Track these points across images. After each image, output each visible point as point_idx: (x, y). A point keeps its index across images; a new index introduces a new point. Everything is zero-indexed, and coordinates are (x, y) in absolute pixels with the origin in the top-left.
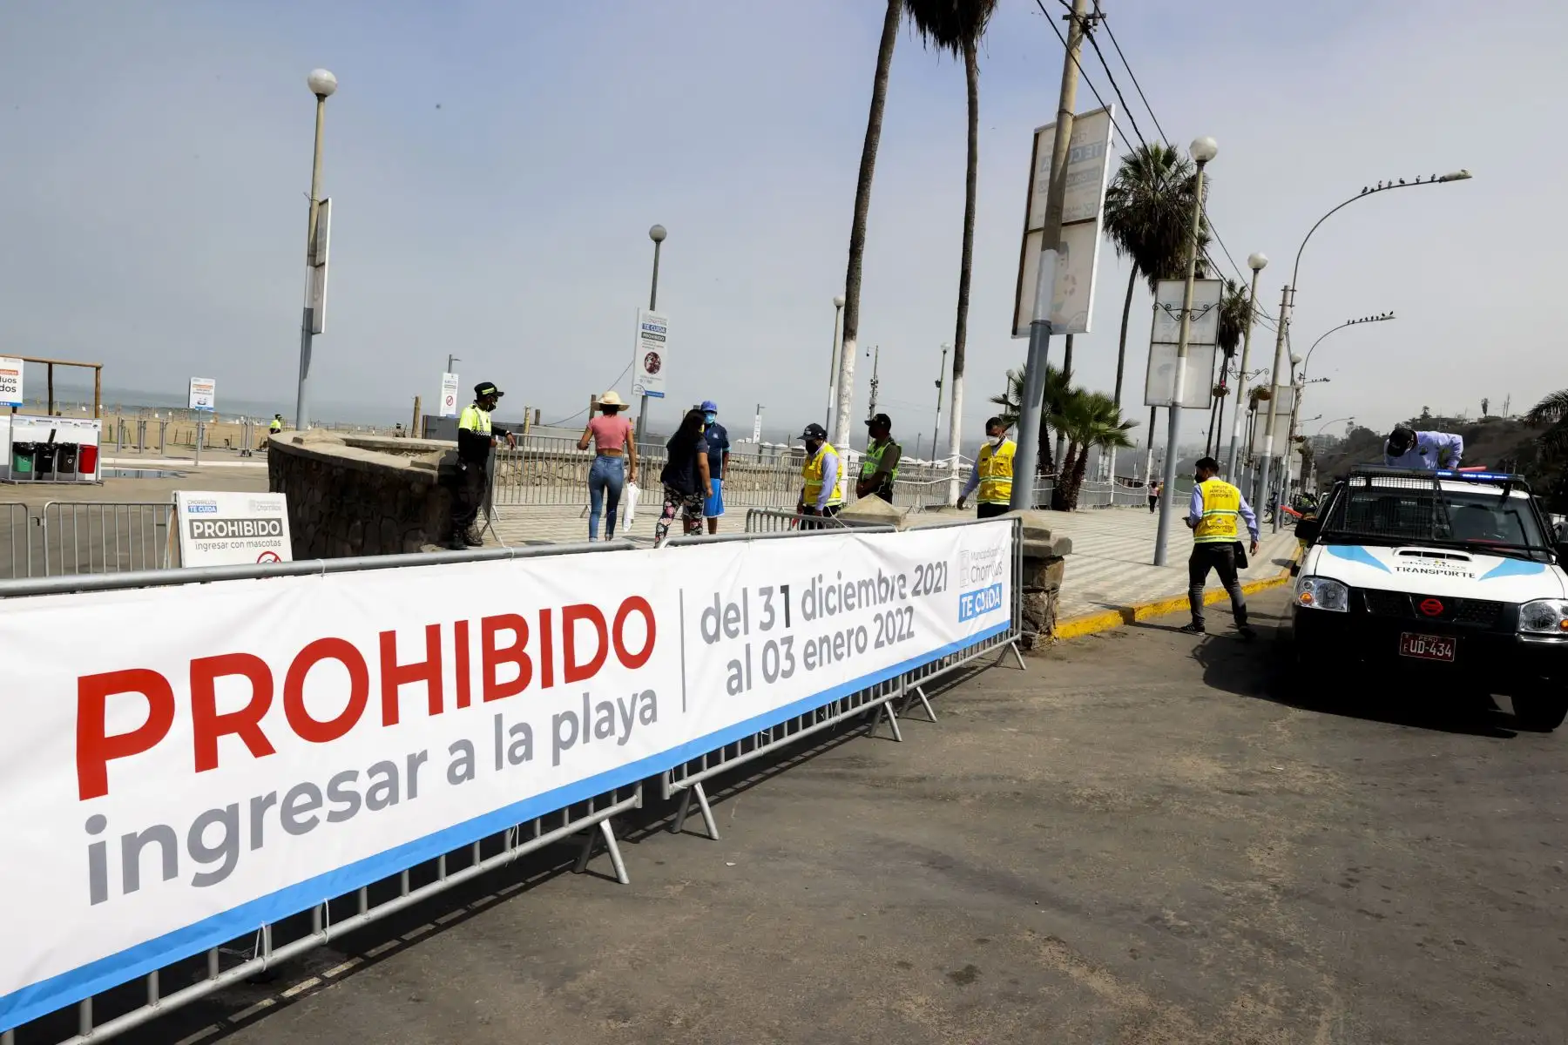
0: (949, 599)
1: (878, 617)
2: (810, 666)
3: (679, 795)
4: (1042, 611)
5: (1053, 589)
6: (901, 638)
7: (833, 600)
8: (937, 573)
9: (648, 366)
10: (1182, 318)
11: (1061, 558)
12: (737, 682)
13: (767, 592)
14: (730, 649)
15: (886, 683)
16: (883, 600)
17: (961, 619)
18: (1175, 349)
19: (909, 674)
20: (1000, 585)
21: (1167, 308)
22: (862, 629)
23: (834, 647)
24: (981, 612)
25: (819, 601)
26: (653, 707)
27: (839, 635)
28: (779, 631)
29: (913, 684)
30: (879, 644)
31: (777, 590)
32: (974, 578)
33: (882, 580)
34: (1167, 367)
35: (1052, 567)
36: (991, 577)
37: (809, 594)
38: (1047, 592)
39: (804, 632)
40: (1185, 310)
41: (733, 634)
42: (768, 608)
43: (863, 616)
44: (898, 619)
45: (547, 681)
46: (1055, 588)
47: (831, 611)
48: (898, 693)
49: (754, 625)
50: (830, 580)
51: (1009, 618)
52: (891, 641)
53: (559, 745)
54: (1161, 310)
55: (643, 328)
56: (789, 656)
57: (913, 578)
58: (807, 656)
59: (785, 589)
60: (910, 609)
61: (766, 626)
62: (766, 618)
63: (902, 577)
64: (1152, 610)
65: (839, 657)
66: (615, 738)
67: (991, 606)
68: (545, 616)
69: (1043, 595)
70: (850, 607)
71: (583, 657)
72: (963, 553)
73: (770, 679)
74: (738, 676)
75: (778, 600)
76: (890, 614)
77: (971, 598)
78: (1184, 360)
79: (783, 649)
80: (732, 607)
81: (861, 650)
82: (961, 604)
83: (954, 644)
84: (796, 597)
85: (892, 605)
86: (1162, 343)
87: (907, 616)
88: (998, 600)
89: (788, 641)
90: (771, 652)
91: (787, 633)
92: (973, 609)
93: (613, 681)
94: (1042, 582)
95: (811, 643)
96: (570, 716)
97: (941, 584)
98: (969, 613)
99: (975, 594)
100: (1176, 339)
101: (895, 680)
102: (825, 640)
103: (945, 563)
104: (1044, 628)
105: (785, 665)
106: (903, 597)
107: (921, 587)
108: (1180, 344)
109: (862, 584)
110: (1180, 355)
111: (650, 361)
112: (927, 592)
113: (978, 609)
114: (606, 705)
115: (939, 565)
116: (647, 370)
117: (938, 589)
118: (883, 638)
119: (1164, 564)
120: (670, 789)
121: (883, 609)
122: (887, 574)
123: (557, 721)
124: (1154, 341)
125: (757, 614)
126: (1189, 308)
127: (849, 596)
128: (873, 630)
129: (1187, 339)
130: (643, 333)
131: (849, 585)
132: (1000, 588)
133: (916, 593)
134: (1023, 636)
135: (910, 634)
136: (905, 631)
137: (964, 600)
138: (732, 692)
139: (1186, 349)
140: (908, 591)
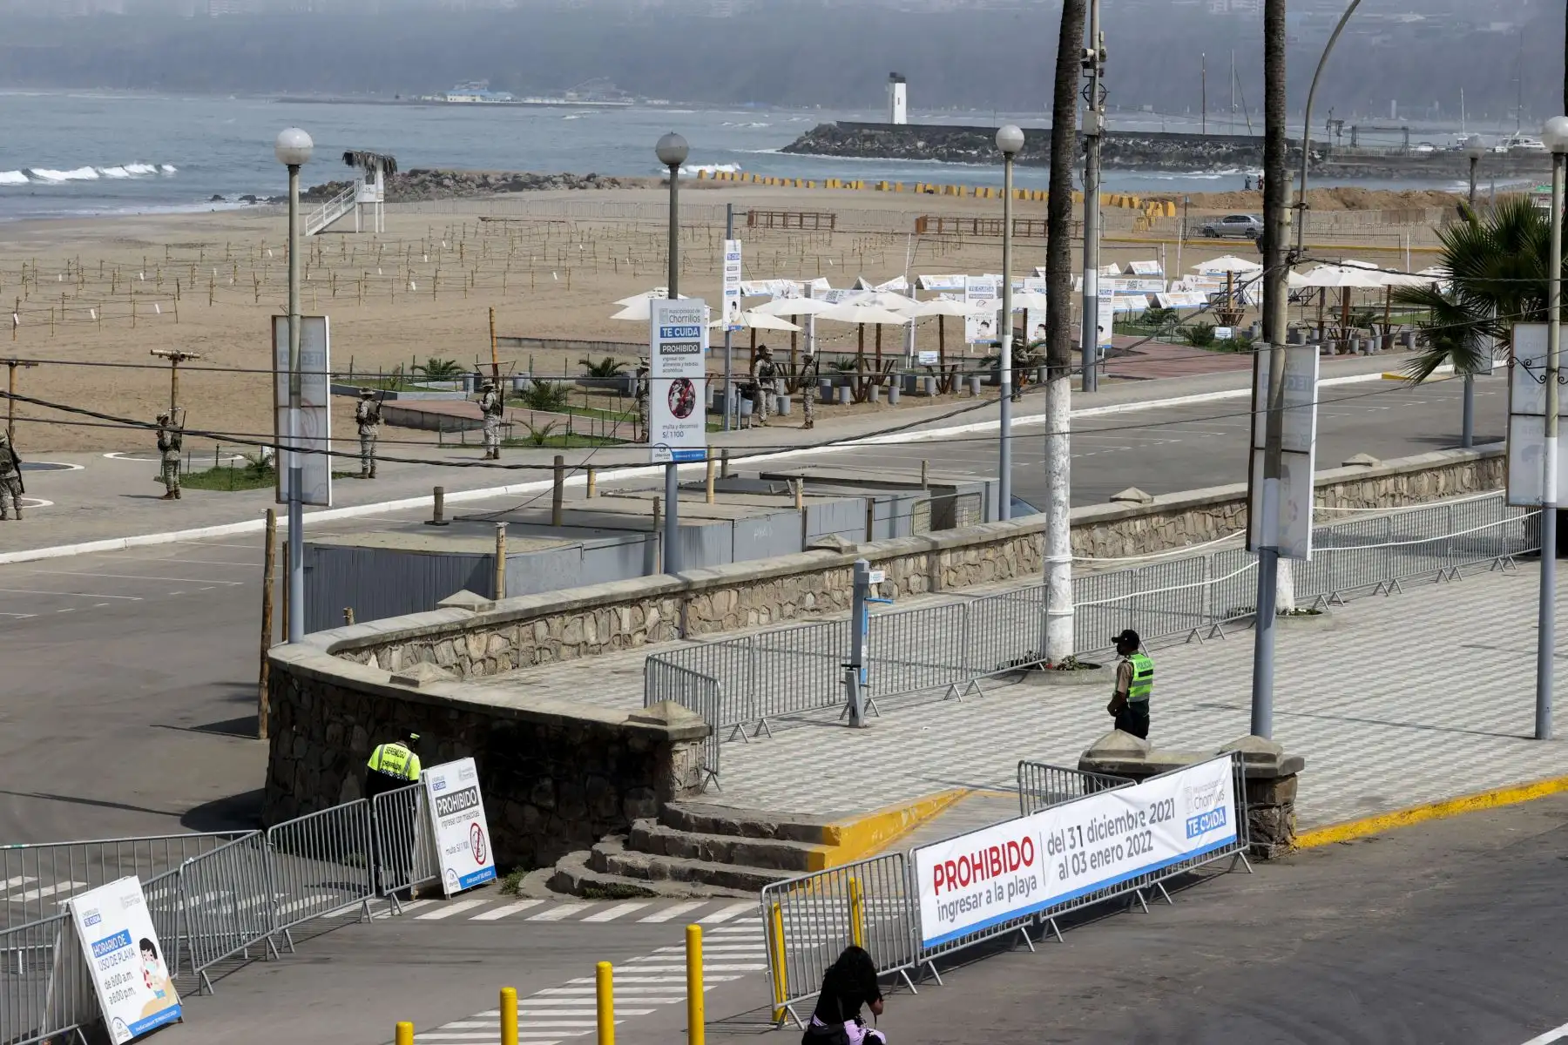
0: (1179, 823)
1: (1128, 839)
2: (1094, 867)
3: (1045, 922)
4: (1275, 824)
5: (1285, 804)
6: (1144, 851)
7: (1103, 831)
8: (1166, 807)
9: (675, 404)
10: (1546, 380)
11: (1293, 775)
12: (1063, 875)
13: (1071, 829)
14: (1058, 858)
15: (1136, 879)
16: (1131, 828)
17: (1189, 836)
18: (1540, 422)
19: (1152, 873)
20: (1223, 809)
21: (1527, 365)
22: (1119, 846)
23: (1104, 857)
24: (1206, 830)
25: (1095, 832)
26: (1035, 882)
27: (1107, 850)
28: (1078, 850)
29: (1155, 881)
30: (1130, 855)
31: (1075, 828)
32: (1198, 805)
33: (1129, 816)
34: (1533, 450)
35: (1280, 786)
36: (1213, 802)
37: (1090, 829)
38: (1279, 807)
39: (1091, 849)
40: (1550, 370)
41: (1059, 851)
42: (1073, 838)
43: (1120, 839)
44: (1141, 839)
45: (1006, 871)
46: (1288, 803)
47: (1102, 837)
48: (1145, 885)
49: (1067, 846)
50: (1100, 820)
51: (1235, 832)
52: (1137, 853)
53: (1011, 895)
54: (1518, 369)
55: (662, 336)
56: (1084, 862)
57: (1149, 812)
58: (1092, 862)
59: (1079, 828)
60: (1149, 832)
61: (1072, 847)
62: (1072, 843)
63: (1142, 813)
64: (1429, 812)
65: (1108, 862)
66: (1024, 894)
67: (1216, 824)
68: (1003, 846)
69: (1274, 811)
70: (1112, 834)
71: (1014, 862)
72: (1187, 790)
73: (1076, 873)
74: (1063, 871)
75: (1076, 832)
76: (1136, 836)
77: (1196, 821)
78: (1554, 441)
79: (1081, 858)
80: (1058, 838)
81: (1120, 858)
82: (1188, 826)
83: (1184, 854)
84: (1084, 831)
85: (1137, 831)
86: (1526, 415)
87: (1147, 837)
88: (1222, 820)
89: (1083, 854)
90: (1076, 860)
91: (1081, 850)
92: (1199, 828)
93: (1023, 872)
94: (1273, 798)
95: (1093, 855)
96: (1012, 884)
97: (1170, 813)
98: (1195, 832)
99: (1199, 817)
100: (1541, 409)
101: (1142, 877)
102: (1100, 853)
103: (1172, 800)
104: (1279, 840)
105: (1082, 866)
106: (1143, 825)
107: (1155, 818)
108: (1546, 416)
109: (1117, 820)
110: (1548, 434)
111: (677, 395)
112: (1160, 820)
113: (1203, 828)
114: (1021, 881)
115: (1167, 801)
116: (674, 413)
117: (1168, 818)
118: (1132, 851)
119: (1548, 737)
120: (1043, 919)
121: (1131, 834)
122: (1132, 812)
123: (1009, 885)
124: (1514, 411)
125: (1069, 842)
126: (1556, 365)
127: (1111, 827)
128: (1126, 846)
129: (1555, 410)
130: (662, 345)
131: (1110, 821)
132: (1224, 811)
133: (1152, 821)
134: (1251, 847)
135: (1150, 848)
136: (1146, 847)
137: (1190, 823)
138: (1062, 878)
139: (1555, 423)
140: (1146, 821)
